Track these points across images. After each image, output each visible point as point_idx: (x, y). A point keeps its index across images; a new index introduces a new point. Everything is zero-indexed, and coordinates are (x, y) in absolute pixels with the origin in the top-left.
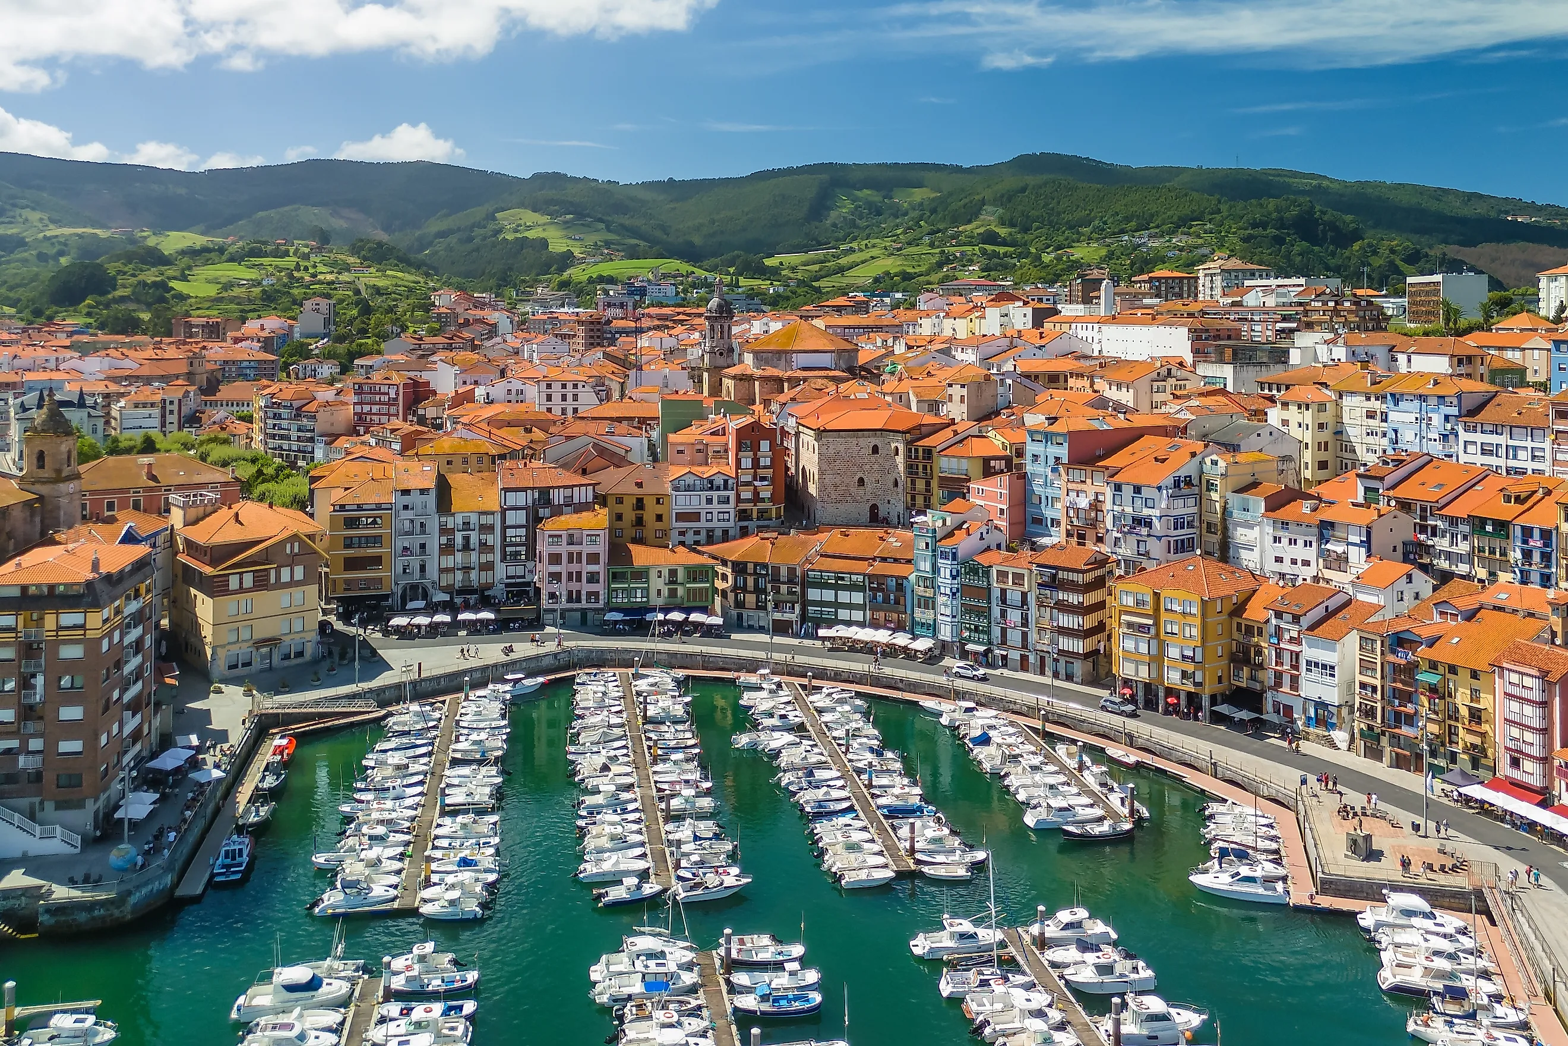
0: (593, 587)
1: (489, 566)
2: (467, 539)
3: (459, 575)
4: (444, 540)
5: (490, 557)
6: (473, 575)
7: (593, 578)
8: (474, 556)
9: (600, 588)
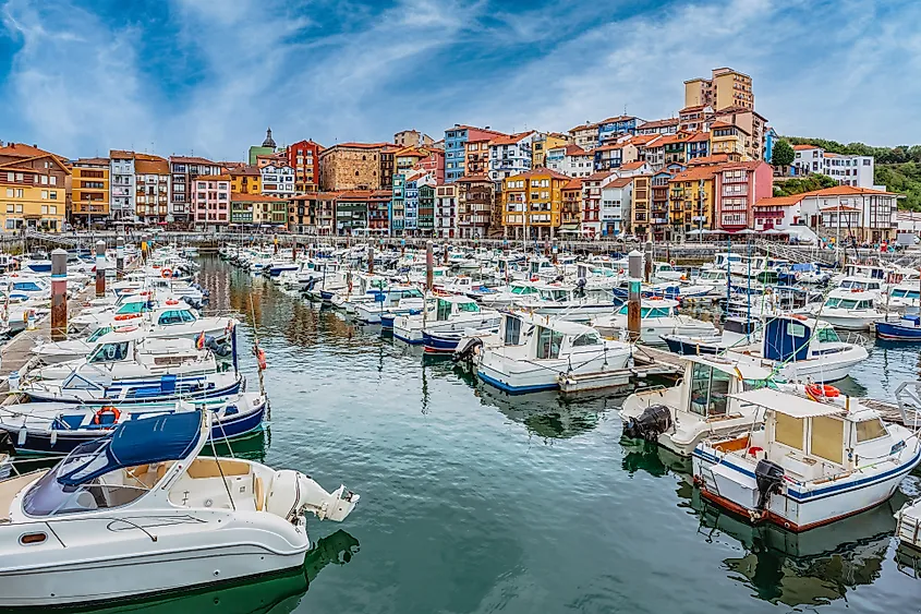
0: (223, 212)
1: (164, 204)
2: (151, 188)
3: (148, 208)
4: (139, 188)
5: (165, 199)
6: (155, 208)
7: (222, 207)
8: (156, 198)
9: (227, 212)
